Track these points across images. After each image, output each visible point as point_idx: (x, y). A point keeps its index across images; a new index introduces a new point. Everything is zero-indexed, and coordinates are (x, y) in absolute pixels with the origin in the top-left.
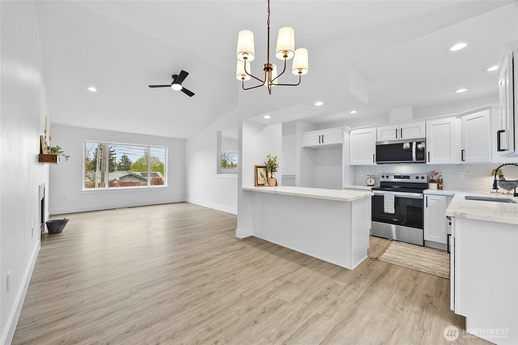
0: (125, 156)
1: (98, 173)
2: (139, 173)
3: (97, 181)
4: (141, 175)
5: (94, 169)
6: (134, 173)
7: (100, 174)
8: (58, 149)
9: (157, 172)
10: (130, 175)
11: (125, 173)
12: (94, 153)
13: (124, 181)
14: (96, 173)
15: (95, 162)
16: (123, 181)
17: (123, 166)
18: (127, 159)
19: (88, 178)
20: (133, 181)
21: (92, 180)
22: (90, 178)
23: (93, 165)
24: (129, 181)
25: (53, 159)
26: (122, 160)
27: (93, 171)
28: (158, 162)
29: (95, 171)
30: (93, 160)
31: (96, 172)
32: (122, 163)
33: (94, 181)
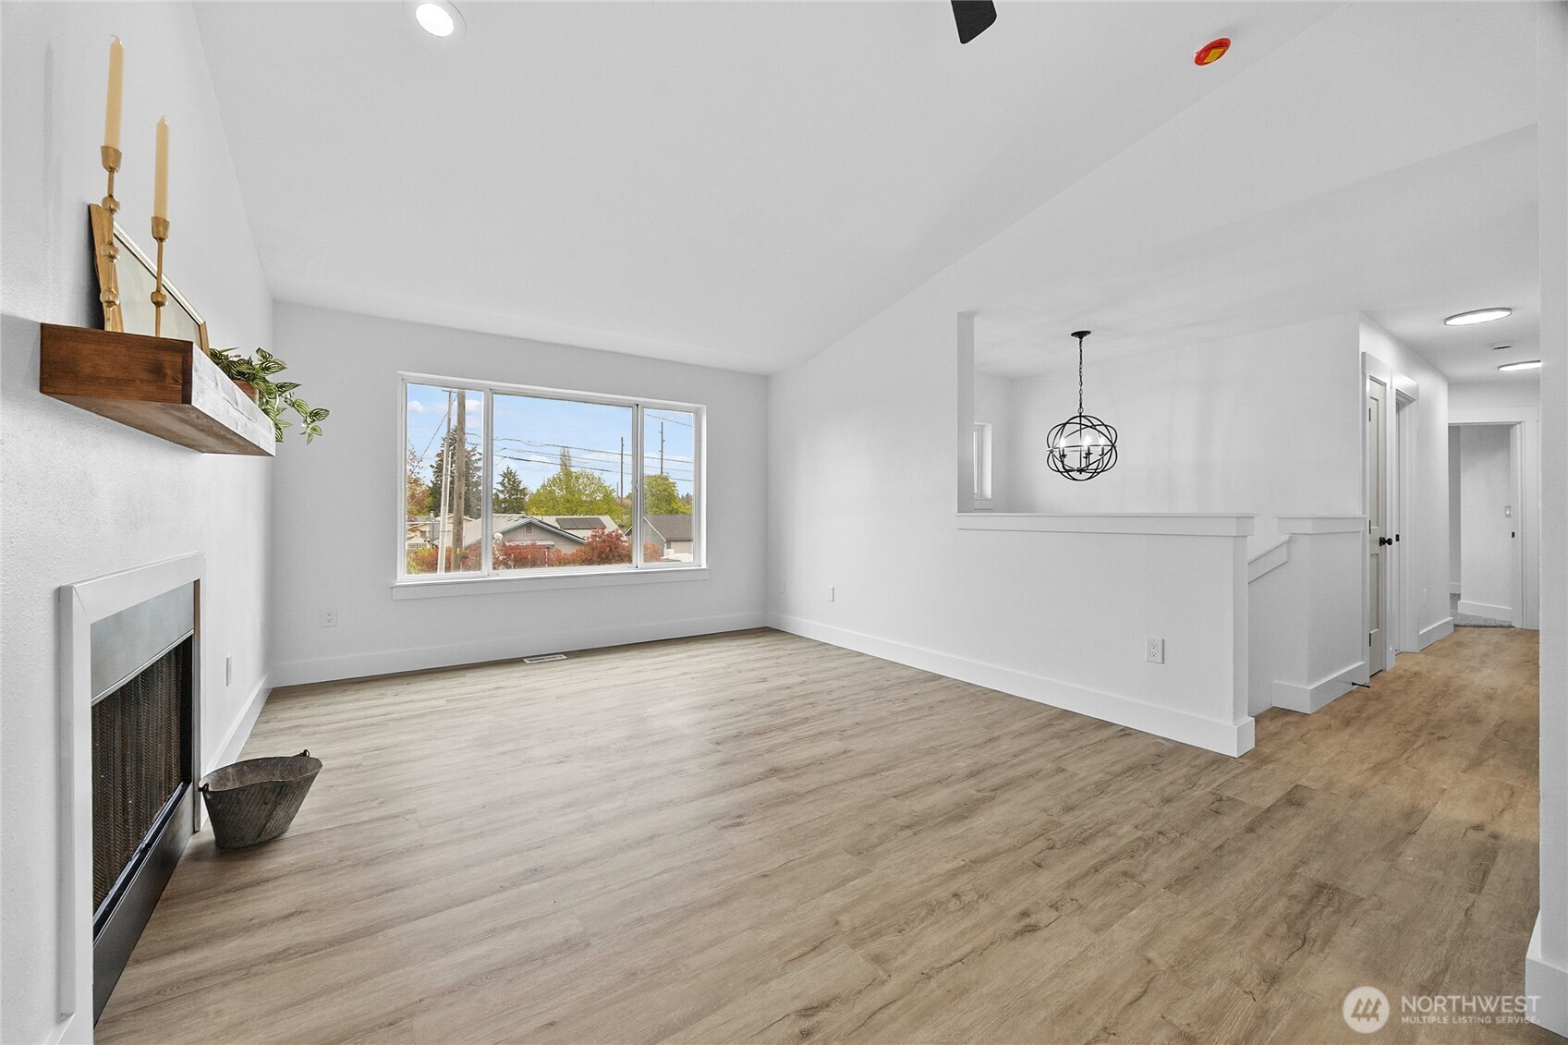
0: (511, 473)
1: (445, 520)
2: (551, 520)
3: (443, 542)
4: (557, 525)
5: (435, 508)
6: (539, 518)
7: (451, 521)
8: (268, 368)
9: (600, 517)
10: (529, 526)
11: (514, 520)
12: (431, 466)
13: (517, 543)
14: (438, 518)
15: (435, 491)
16: (512, 544)
17: (505, 501)
18: (514, 482)
19: (418, 533)
20: (539, 543)
21: (428, 539)
22: (423, 533)
23: (431, 499)
24: (529, 543)
25: (157, 371)
26: (502, 484)
27: (432, 515)
28: (600, 487)
29: (437, 515)
30: (431, 485)
31: (439, 516)
32: (502, 492)
33: (435, 542)
